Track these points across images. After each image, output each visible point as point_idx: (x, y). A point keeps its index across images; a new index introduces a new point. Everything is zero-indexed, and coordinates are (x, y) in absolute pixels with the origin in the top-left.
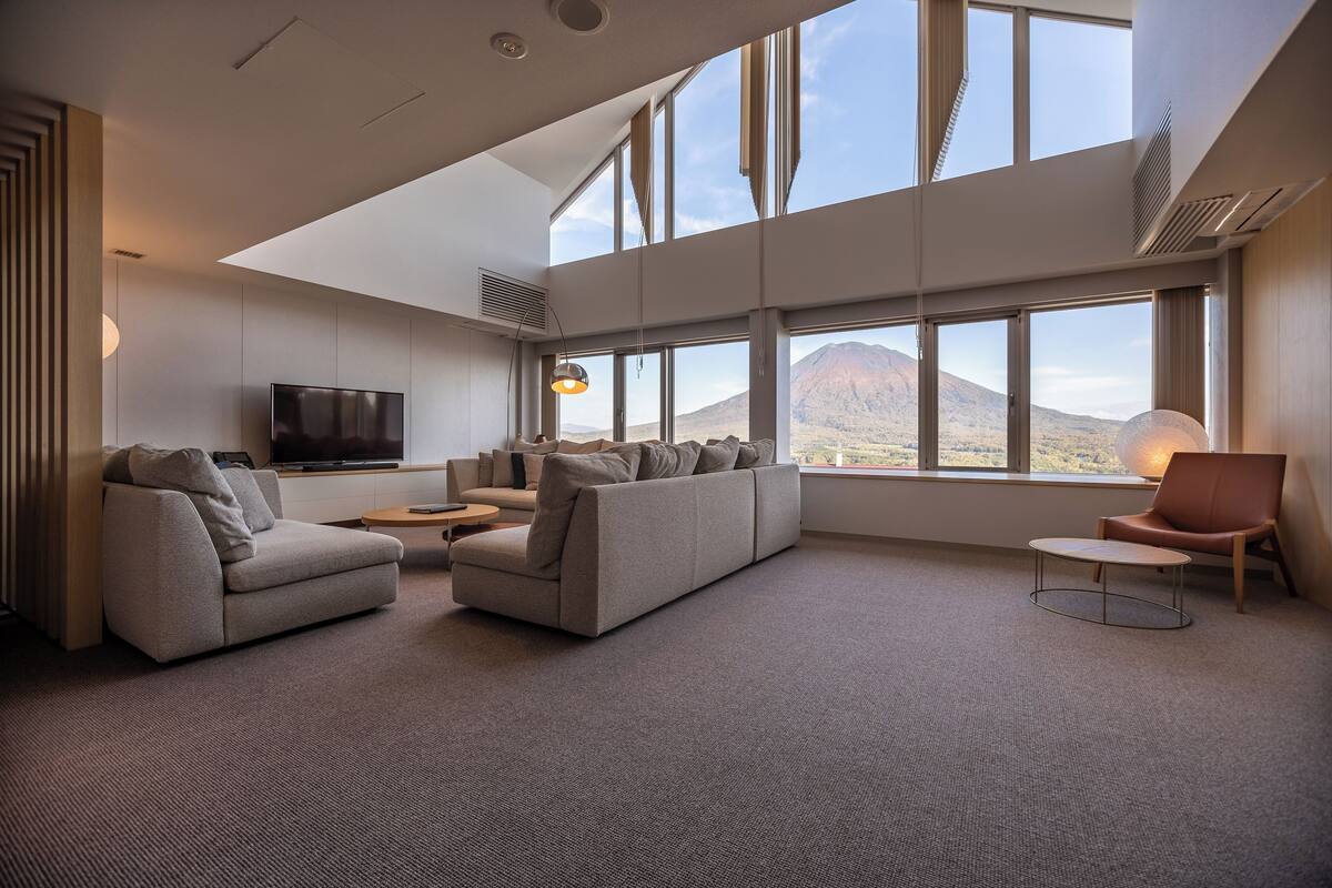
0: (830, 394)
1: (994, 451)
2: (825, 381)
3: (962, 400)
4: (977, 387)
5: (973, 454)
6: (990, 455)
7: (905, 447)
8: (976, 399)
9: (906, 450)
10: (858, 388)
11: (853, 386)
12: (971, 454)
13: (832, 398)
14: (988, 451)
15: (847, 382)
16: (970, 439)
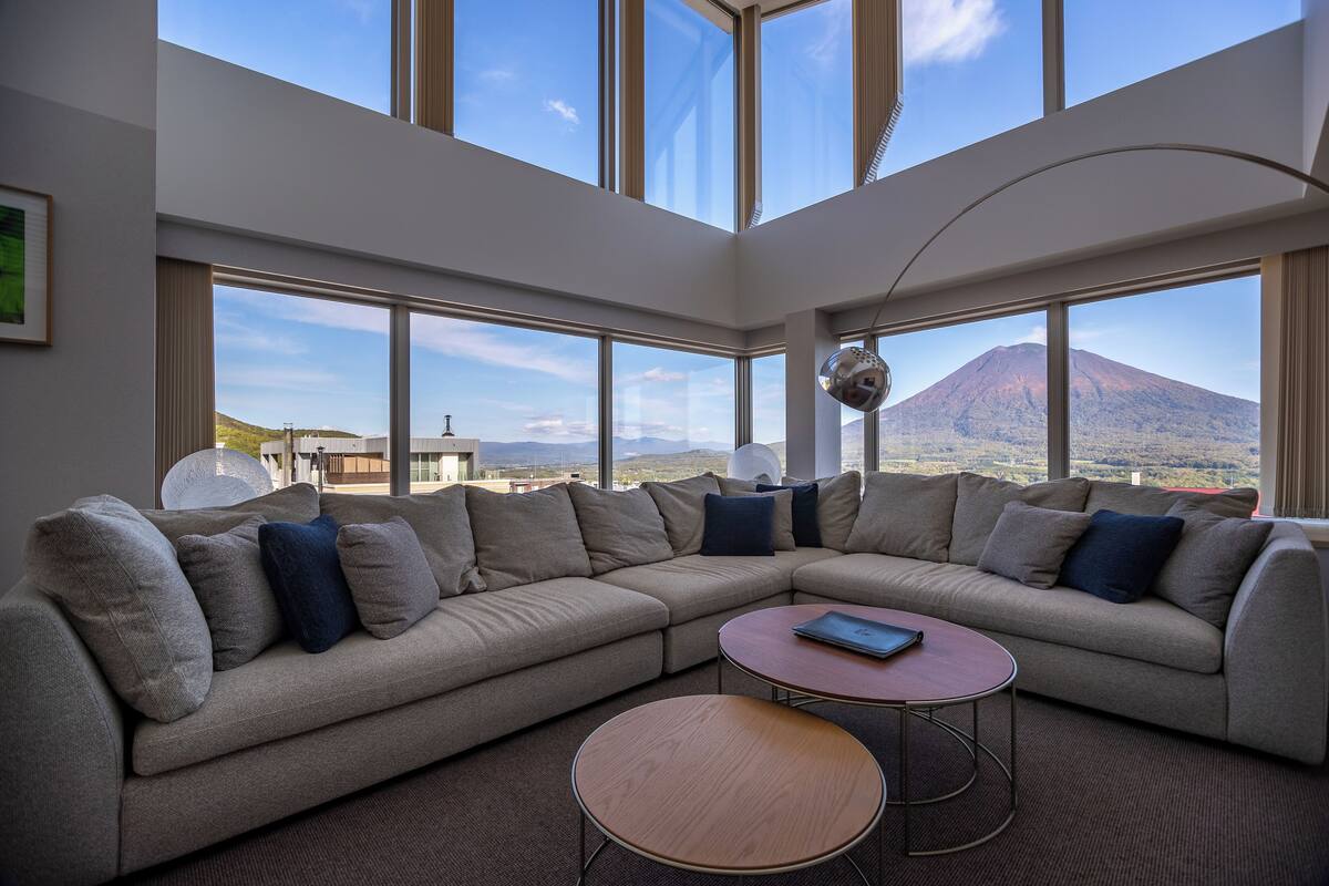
0: (999, 403)
1: (1224, 467)
2: (992, 388)
3: (1174, 406)
4: (1196, 389)
5: (1193, 471)
6: (1219, 471)
7: (1097, 462)
8: (1194, 404)
9: (1099, 466)
10: (1033, 395)
11: (1028, 393)
12: (1191, 471)
13: (1001, 408)
14: (1215, 466)
15: (1020, 389)
16: (1185, 453)
